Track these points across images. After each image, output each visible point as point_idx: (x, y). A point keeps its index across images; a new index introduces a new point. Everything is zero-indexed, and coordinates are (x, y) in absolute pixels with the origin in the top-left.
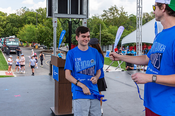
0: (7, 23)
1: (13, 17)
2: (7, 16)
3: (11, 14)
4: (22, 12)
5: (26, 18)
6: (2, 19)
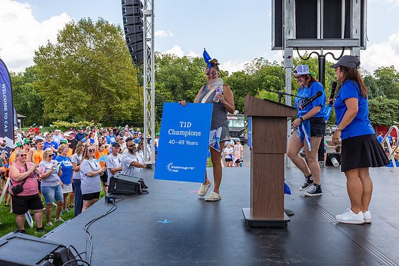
1: (239, 79)
3: (235, 74)
4: (255, 67)
5: (262, 79)
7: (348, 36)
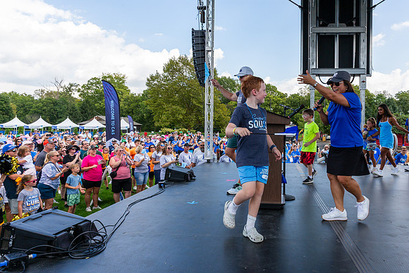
7: (357, 66)
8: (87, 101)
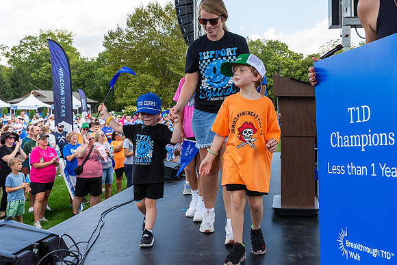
0: (303, 74)
2: (304, 59)
3: (310, 56)
6: (294, 65)
8: (19, 70)
